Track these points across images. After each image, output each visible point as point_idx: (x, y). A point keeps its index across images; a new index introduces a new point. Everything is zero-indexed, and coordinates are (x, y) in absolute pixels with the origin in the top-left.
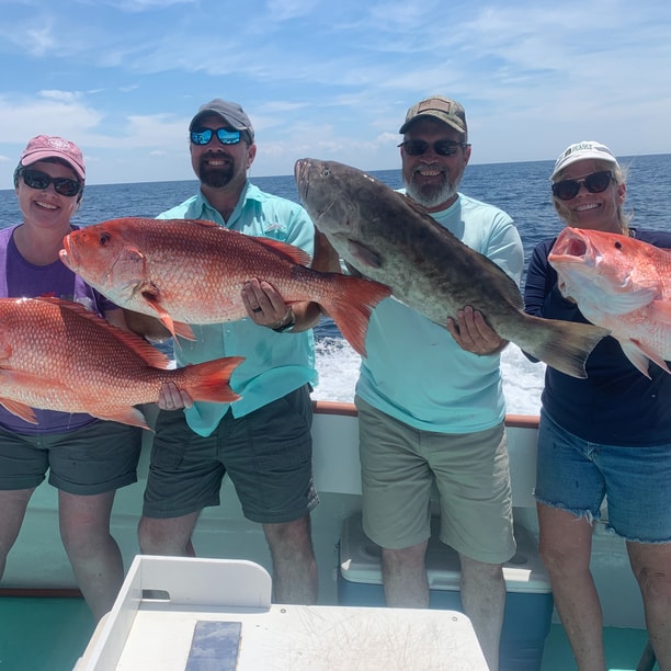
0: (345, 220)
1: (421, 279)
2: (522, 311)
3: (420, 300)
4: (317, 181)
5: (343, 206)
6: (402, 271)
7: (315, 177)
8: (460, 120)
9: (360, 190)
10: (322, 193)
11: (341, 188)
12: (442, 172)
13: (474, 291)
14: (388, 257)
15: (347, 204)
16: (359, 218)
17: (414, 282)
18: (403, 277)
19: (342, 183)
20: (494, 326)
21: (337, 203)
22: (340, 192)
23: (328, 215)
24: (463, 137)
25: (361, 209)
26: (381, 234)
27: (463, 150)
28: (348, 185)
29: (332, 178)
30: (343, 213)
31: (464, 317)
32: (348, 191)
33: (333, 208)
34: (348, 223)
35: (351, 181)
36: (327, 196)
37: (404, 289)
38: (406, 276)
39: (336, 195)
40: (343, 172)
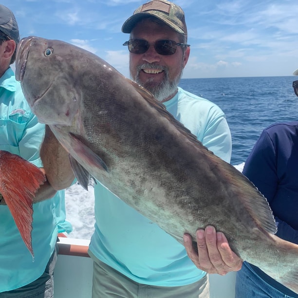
0: (64, 110)
1: (155, 189)
2: (273, 236)
3: (152, 212)
4: (37, 60)
5: (63, 92)
6: (132, 177)
7: (35, 56)
8: (180, 22)
9: (85, 74)
10: (40, 75)
11: (62, 70)
12: (163, 71)
13: (218, 209)
14: (116, 159)
15: (68, 90)
16: (82, 108)
17: (146, 192)
18: (133, 184)
19: (65, 64)
20: (240, 251)
21: (56, 88)
22: (61, 74)
23: (44, 102)
24: (183, 37)
25: (85, 99)
26: (108, 131)
27: (183, 49)
28: (71, 67)
29: (54, 58)
30: (62, 102)
31: (204, 239)
32: (71, 76)
33: (51, 93)
34: (67, 114)
35: (76, 63)
36: (45, 78)
37: (134, 198)
38: (137, 183)
39: (56, 78)
40: (67, 52)
